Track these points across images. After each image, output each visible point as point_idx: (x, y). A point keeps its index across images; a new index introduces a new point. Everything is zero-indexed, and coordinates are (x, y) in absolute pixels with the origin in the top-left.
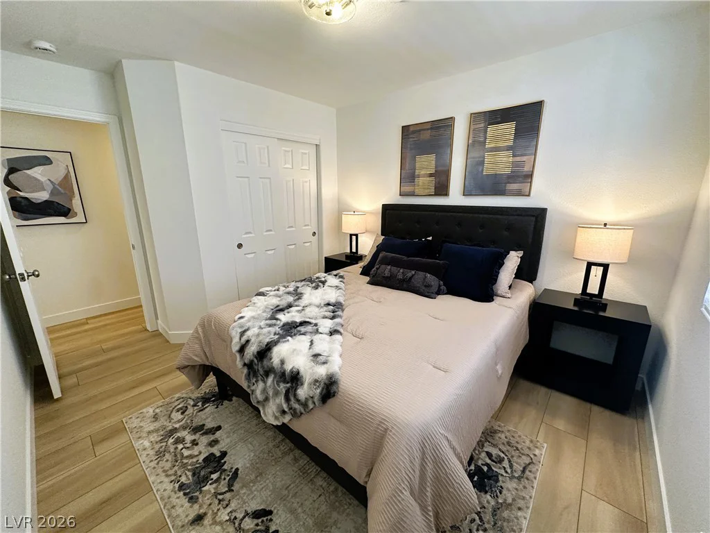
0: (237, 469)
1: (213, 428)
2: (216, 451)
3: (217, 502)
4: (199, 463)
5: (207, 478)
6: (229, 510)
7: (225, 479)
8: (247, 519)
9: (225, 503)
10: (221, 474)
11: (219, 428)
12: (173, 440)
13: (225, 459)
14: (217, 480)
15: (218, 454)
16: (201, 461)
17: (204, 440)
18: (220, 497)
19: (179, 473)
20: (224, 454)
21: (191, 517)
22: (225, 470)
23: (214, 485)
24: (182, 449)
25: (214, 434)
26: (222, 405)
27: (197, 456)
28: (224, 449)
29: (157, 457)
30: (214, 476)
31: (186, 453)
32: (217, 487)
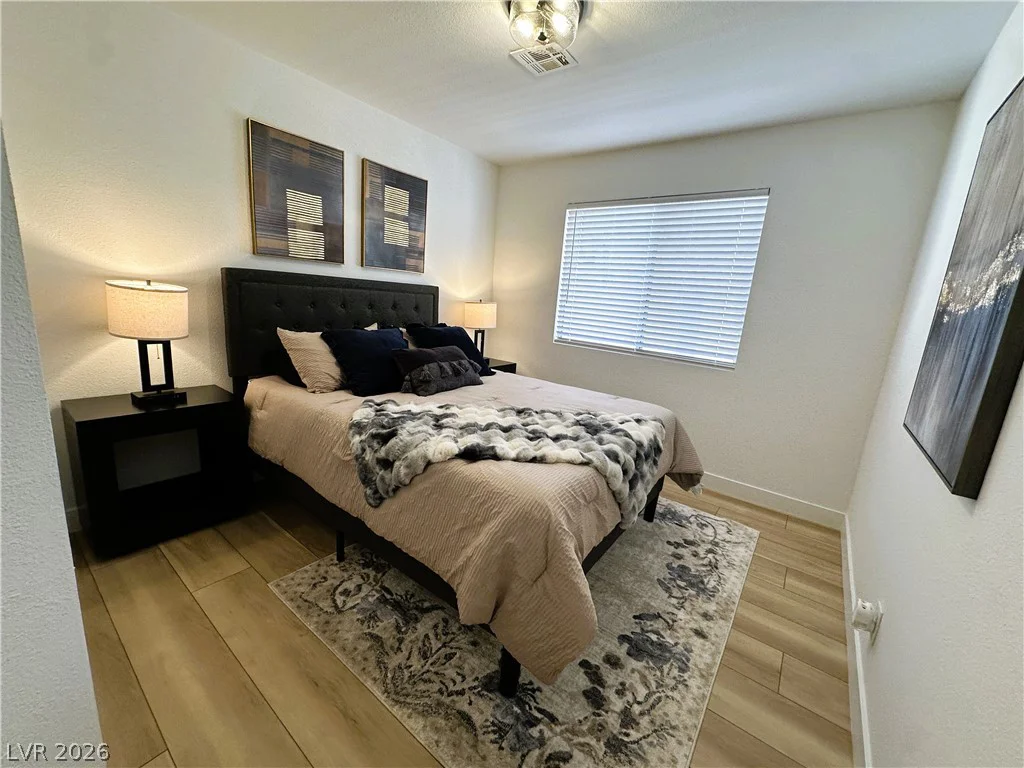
0: (635, 617)
1: (586, 673)
2: (621, 651)
3: (675, 624)
4: (648, 662)
5: (660, 645)
6: (675, 611)
7: (651, 625)
8: (674, 595)
9: (673, 617)
10: (647, 632)
11: (584, 664)
12: (631, 732)
13: (629, 634)
14: (657, 633)
15: (626, 646)
16: (644, 663)
17: (611, 677)
18: (671, 622)
19: (673, 683)
20: (623, 638)
21: (702, 641)
22: (642, 629)
23: (662, 633)
24: (639, 703)
25: (597, 667)
26: (531, 683)
27: (639, 672)
28: (616, 641)
29: (668, 737)
30: (654, 637)
31: (642, 692)
32: (663, 629)
